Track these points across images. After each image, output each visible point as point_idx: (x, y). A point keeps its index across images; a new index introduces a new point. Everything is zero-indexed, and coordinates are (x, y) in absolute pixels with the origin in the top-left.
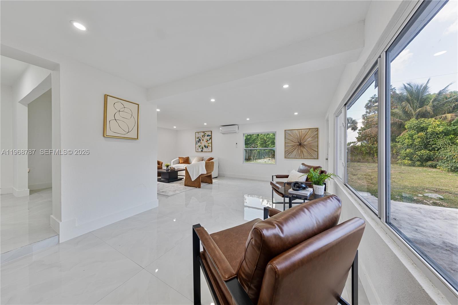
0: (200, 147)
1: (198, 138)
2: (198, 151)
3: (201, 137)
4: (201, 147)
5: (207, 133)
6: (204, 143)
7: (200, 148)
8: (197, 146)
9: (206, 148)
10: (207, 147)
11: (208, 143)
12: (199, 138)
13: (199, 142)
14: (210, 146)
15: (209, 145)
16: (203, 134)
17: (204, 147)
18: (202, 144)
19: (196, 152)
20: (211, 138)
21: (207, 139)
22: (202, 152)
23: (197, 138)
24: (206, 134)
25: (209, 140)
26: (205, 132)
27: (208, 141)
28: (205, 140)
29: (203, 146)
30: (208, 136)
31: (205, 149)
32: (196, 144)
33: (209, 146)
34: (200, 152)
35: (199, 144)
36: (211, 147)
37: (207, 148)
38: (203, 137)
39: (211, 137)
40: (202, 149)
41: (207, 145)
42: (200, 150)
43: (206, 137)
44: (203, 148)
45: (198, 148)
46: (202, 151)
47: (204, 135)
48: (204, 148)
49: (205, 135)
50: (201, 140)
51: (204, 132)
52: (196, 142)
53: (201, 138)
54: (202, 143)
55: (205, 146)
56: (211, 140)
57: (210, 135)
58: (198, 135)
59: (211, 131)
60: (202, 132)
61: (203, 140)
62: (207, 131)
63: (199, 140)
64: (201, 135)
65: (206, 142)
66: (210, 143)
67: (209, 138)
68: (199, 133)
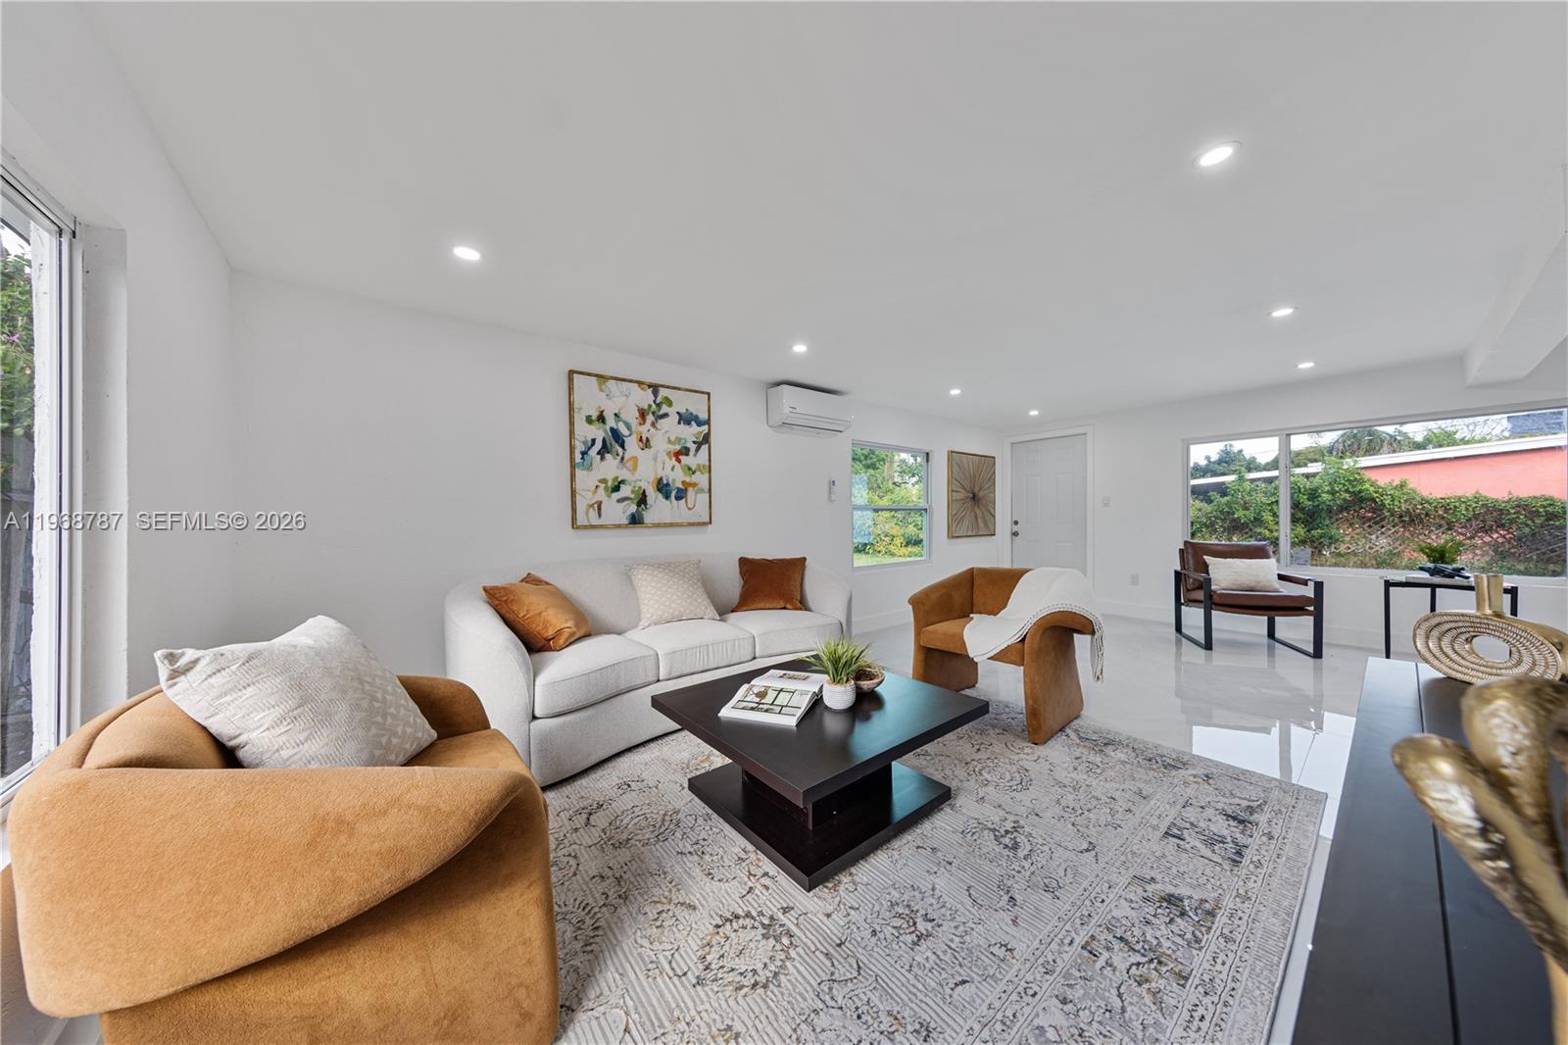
0: (616, 489)
1: (601, 418)
2: (595, 521)
3: (631, 415)
4: (625, 491)
5: (683, 403)
6: (648, 466)
7: (616, 496)
8: (586, 480)
9: (667, 497)
10: (679, 490)
11: (690, 470)
12: (611, 422)
13: (605, 450)
14: (701, 491)
15: (695, 478)
16: (646, 398)
17: (653, 495)
18: (635, 468)
19: (574, 525)
20: (706, 439)
21: (679, 440)
22: (636, 531)
23: (589, 420)
24: (670, 403)
25: (693, 447)
26: (663, 392)
27: (686, 451)
28: (661, 445)
29: (644, 485)
30: (686, 419)
31: (660, 509)
32: (573, 466)
33: (694, 485)
34: (619, 526)
35: (609, 468)
37: (678, 498)
38: (650, 418)
39: (705, 428)
40: (633, 508)
41: (676, 477)
42: (617, 511)
43: (670, 425)
44: (642, 500)
45: (601, 495)
46: (635, 520)
47: (659, 405)
48: (650, 500)
49: (665, 409)
50: (632, 444)
51: (655, 388)
52: (579, 447)
53: (629, 428)
54: (635, 459)
55: (663, 488)
56: (705, 447)
57: (703, 416)
58: (591, 401)
59: (709, 394)
60: (640, 383)
61: (646, 444)
62: (679, 389)
63: (610, 440)
64: (626, 402)
65: (671, 459)
66: (699, 465)
67: (691, 433)
68: (611, 384)
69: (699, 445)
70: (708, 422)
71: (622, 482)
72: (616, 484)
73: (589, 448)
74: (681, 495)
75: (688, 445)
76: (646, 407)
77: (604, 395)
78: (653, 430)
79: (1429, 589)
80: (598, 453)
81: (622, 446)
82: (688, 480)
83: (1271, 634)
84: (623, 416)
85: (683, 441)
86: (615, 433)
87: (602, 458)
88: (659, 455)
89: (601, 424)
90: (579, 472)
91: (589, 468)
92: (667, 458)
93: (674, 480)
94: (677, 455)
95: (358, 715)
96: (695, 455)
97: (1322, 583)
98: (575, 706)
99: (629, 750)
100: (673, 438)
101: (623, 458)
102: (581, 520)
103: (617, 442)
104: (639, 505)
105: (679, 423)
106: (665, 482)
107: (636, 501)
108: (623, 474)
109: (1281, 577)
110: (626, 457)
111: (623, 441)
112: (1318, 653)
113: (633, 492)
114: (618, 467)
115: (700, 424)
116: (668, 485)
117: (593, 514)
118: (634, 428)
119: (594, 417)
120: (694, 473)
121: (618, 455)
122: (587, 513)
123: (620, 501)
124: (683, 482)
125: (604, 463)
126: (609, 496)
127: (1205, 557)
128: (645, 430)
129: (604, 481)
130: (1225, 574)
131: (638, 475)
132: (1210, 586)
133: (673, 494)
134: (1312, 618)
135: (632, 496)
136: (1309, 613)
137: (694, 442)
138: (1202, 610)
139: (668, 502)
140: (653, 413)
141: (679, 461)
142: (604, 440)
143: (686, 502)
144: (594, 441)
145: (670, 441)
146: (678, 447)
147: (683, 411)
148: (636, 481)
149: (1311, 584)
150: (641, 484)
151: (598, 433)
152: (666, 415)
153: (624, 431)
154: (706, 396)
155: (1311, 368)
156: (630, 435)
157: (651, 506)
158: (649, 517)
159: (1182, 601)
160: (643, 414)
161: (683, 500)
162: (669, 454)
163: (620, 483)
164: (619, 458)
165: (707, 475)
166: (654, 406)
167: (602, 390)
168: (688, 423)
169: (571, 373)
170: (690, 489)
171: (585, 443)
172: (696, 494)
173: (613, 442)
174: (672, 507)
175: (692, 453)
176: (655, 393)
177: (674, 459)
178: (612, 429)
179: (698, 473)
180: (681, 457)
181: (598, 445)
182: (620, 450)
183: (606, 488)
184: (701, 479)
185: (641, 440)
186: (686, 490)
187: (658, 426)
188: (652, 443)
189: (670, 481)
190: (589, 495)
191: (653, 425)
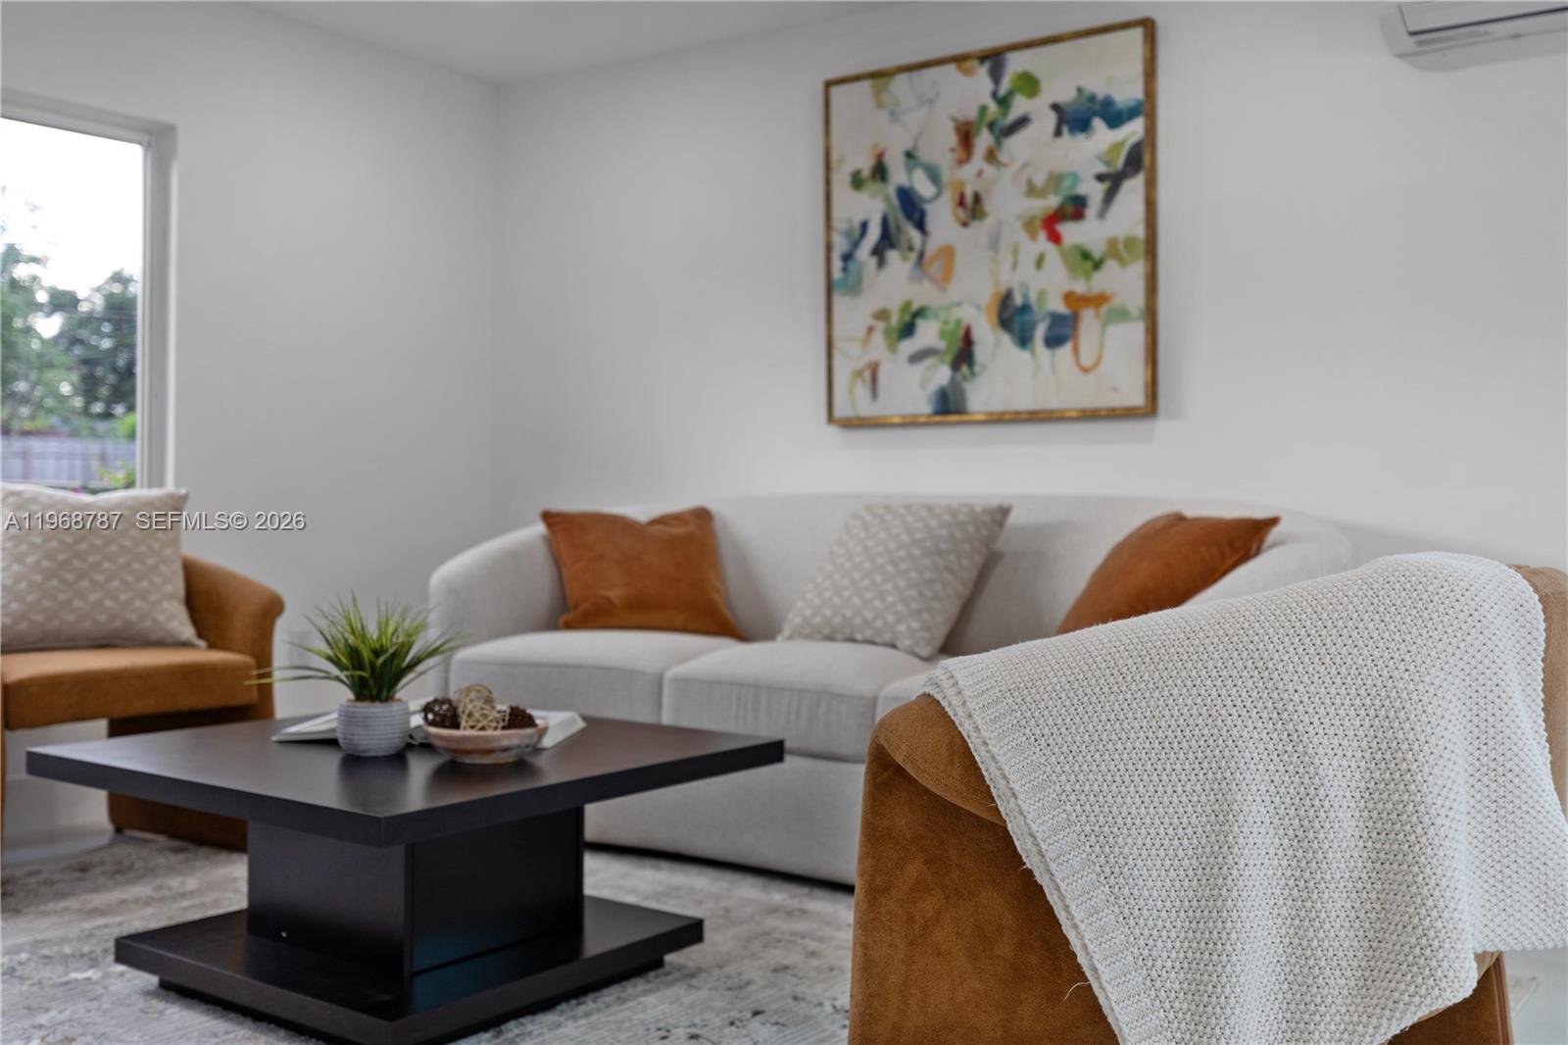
0: (908, 330)
1: (880, 172)
2: (866, 408)
3: (941, 145)
4: (927, 334)
6: (984, 260)
7: (908, 346)
8: (853, 315)
9: (1024, 340)
10: (1057, 320)
11: (1087, 261)
12: (898, 176)
13: (888, 240)
14: (1122, 315)
15: (1100, 282)
16: (974, 91)
17: (989, 340)
18: (947, 275)
19: (830, 418)
20: (1139, 160)
21: (1055, 180)
22: (952, 433)
23: (856, 182)
24: (1028, 83)
25: (1094, 191)
26: (1016, 63)
27: (1075, 208)
28: (1010, 204)
29: (967, 315)
30: (1077, 117)
32: (830, 290)
33: (1099, 300)
34: (911, 423)
35: (893, 285)
36: (1136, 332)
37: (1053, 341)
38: (984, 140)
39: (1134, 129)
40: (942, 375)
41: (1048, 283)
42: (911, 387)
43: (1032, 146)
44: (964, 354)
45: (880, 349)
46: (949, 406)
47: (1004, 102)
48: (981, 353)
49: (1020, 105)
50: (942, 217)
51: (994, 59)
52: (840, 245)
53: (934, 176)
54: (948, 253)
55: (1013, 317)
56: (1134, 187)
57: (1127, 91)
59: (1148, 26)
60: (959, 59)
61: (972, 208)
62: (1055, 39)
63: (898, 217)
64: (932, 116)
65: (1033, 236)
66: (1112, 242)
67: (1091, 152)
68: (900, 82)
69: (1113, 182)
70: (1146, 108)
71: (920, 313)
72: (907, 318)
73: (857, 245)
74: (1061, 332)
75: (1079, 190)
76: (975, 115)
77: (884, 114)
78: (990, 170)
80: (875, 252)
81: (921, 226)
82: (1080, 287)
84: (924, 155)
85: (1067, 182)
86: (907, 198)
87: (882, 263)
88: (1006, 231)
89: (877, 184)
90: (839, 302)
91: (857, 288)
92: (1023, 237)
93: (1042, 295)
94: (1051, 224)
96: (1102, 215)
100: (1039, 180)
101: (921, 256)
102: (842, 410)
103: (909, 216)
104: (956, 366)
105: (1058, 133)
106: (1018, 300)
107: (949, 358)
108: (924, 294)
110: (930, 252)
111: (923, 214)
114: (912, 279)
115: (1115, 118)
116: (1025, 308)
117: (862, 391)
118: (946, 175)
119: (866, 173)
120: (1098, 265)
121: (911, 248)
122: (852, 390)
123: (916, 358)
124: (1069, 297)
125: (883, 271)
126: (894, 350)
128: (971, 175)
129: (882, 315)
131: (955, 291)
133: (1040, 332)
135: (941, 345)
137: (1100, 178)
139: (1024, 355)
140: (991, 126)
141: (1055, 238)
142: (885, 222)
143: (1076, 351)
144: (864, 226)
145: (1032, 191)
146: (1053, 202)
148: (948, 308)
150: (960, 314)
151: (873, 206)
152: (1022, 122)
153: (925, 188)
154: (1142, 32)
156: (938, 195)
157: (984, 367)
158: (981, 396)
160: (966, 136)
161: (1067, 347)
162: (1029, 226)
163: (914, 316)
164: (913, 256)
165: (1142, 267)
166: (997, 106)
167: (884, 104)
168: (1081, 126)
169: (829, 85)
170: (1088, 314)
171: (848, 234)
172: (1105, 324)
173: (903, 220)
174: (1038, 368)
175: (1092, 211)
176: (996, 74)
177: (1042, 236)
178: (901, 191)
179: (1111, 265)
181: (874, 234)
182: (915, 235)
183: (887, 332)
184: (1122, 280)
185: (961, 203)
186: (1076, 316)
187: (1003, 157)
188: (988, 205)
189: (1033, 297)
190: (855, 349)
191: (991, 156)
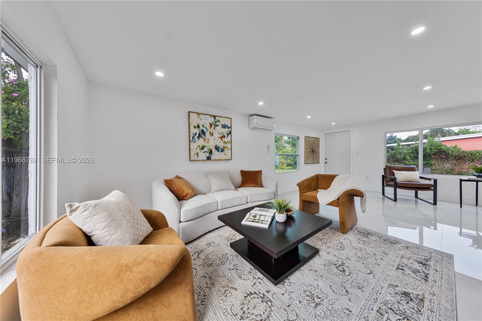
0: (203, 149)
1: (198, 126)
2: (196, 159)
3: (207, 126)
4: (206, 149)
5: (223, 121)
6: (213, 141)
7: (203, 151)
8: (194, 146)
9: (218, 151)
10: (222, 149)
11: (225, 143)
12: (201, 128)
13: (199, 136)
14: (229, 149)
15: (227, 145)
16: (212, 120)
17: (214, 150)
18: (208, 142)
19: (190, 160)
20: (230, 133)
21: (222, 133)
22: (209, 162)
23: (195, 127)
24: (219, 122)
25: (226, 135)
26: (217, 118)
27: (224, 137)
28: (216, 135)
29: (211, 147)
30: (224, 126)
31: (216, 155)
32: (190, 141)
33: (227, 147)
34: (204, 160)
35: (201, 142)
36: (231, 150)
37: (222, 151)
38: (213, 126)
39: (230, 129)
40: (208, 155)
41: (221, 145)
42: (203, 156)
43: (219, 128)
44: (211, 152)
45: (198, 150)
46: (209, 158)
47: (216, 122)
48: (213, 152)
49: (218, 123)
50: (207, 134)
51: (215, 117)
52: (192, 136)
53: (207, 129)
54: (209, 139)
55: (217, 148)
56: (230, 135)
57: (229, 126)
58: (195, 121)
60: (210, 115)
61: (212, 134)
62: (222, 117)
63: (201, 133)
64: (206, 121)
65: (219, 139)
66: (228, 141)
67: (226, 131)
68: (201, 115)
69: (228, 135)
70: (231, 127)
71: (205, 146)
72: (203, 147)
73: (195, 136)
74: (222, 150)
75: (225, 135)
76: (212, 123)
77: (199, 119)
78: (214, 130)
79: (476, 182)
80: (197, 137)
81: (205, 135)
82: (225, 146)
83: (416, 196)
84: (205, 126)
85: (223, 134)
86: (202, 131)
87: (199, 139)
88: (216, 138)
89: (198, 128)
90: (192, 144)
91: (195, 142)
92: (218, 139)
93: (220, 146)
95: (130, 224)
96: (227, 138)
97: (436, 180)
98: (193, 218)
99: (209, 232)
100: (220, 133)
101: (205, 139)
102: (192, 158)
103: (203, 134)
105: (222, 128)
106: (218, 146)
107: (209, 153)
108: (205, 144)
109: (421, 178)
111: (205, 133)
112: (435, 203)
113: (208, 149)
114: (203, 142)
115: (228, 128)
116: (218, 147)
117: (196, 156)
118: (208, 129)
119: (196, 126)
120: (226, 143)
121: (203, 138)
122: (194, 156)
123: (204, 152)
124: (223, 146)
125: (200, 140)
126: (201, 151)
127: (393, 171)
128: (212, 130)
129: (199, 146)
130: (401, 176)
131: (210, 144)
132: (396, 180)
133: (220, 150)
134: (433, 191)
135: (208, 151)
136: (432, 190)
137: (227, 134)
138: (393, 188)
139: (218, 153)
141: (222, 140)
142: (199, 133)
143: (224, 152)
144: (196, 133)
145: (219, 134)
146: (222, 135)
147: (223, 124)
148: (209, 146)
149: (432, 180)
150: (210, 147)
151: (197, 131)
152: (218, 125)
153: (205, 130)
154: (230, 119)
155: (433, 107)
156: (207, 132)
157: (213, 154)
158: (213, 157)
159: (385, 185)
160: (211, 125)
161: (223, 152)
162: (219, 137)
163: (204, 147)
164: (204, 139)
165: (230, 144)
166: (214, 122)
167: (198, 118)
168: (225, 128)
169: (189, 112)
170: (225, 149)
171: (193, 134)
172: (227, 150)
173: (202, 134)
174: (220, 154)
175: (226, 137)
176: (215, 118)
177: (220, 139)
178: (202, 130)
179: (228, 143)
180: (222, 139)
181: (197, 135)
182: (204, 136)
183: (200, 149)
184: (228, 145)
185: (210, 133)
186: (224, 149)
187: (215, 129)
188: (214, 134)
189: (219, 146)
190: (195, 150)
191: (214, 128)
